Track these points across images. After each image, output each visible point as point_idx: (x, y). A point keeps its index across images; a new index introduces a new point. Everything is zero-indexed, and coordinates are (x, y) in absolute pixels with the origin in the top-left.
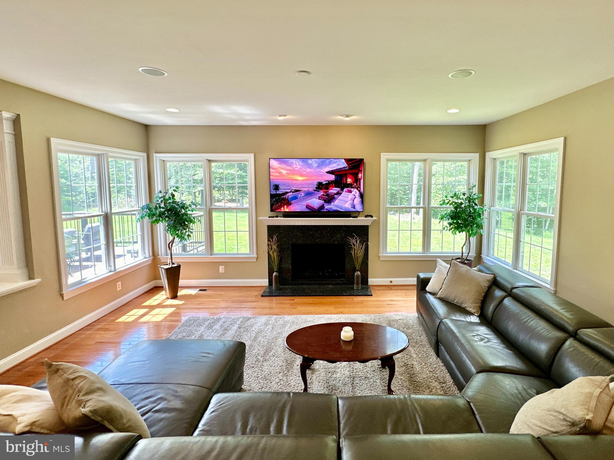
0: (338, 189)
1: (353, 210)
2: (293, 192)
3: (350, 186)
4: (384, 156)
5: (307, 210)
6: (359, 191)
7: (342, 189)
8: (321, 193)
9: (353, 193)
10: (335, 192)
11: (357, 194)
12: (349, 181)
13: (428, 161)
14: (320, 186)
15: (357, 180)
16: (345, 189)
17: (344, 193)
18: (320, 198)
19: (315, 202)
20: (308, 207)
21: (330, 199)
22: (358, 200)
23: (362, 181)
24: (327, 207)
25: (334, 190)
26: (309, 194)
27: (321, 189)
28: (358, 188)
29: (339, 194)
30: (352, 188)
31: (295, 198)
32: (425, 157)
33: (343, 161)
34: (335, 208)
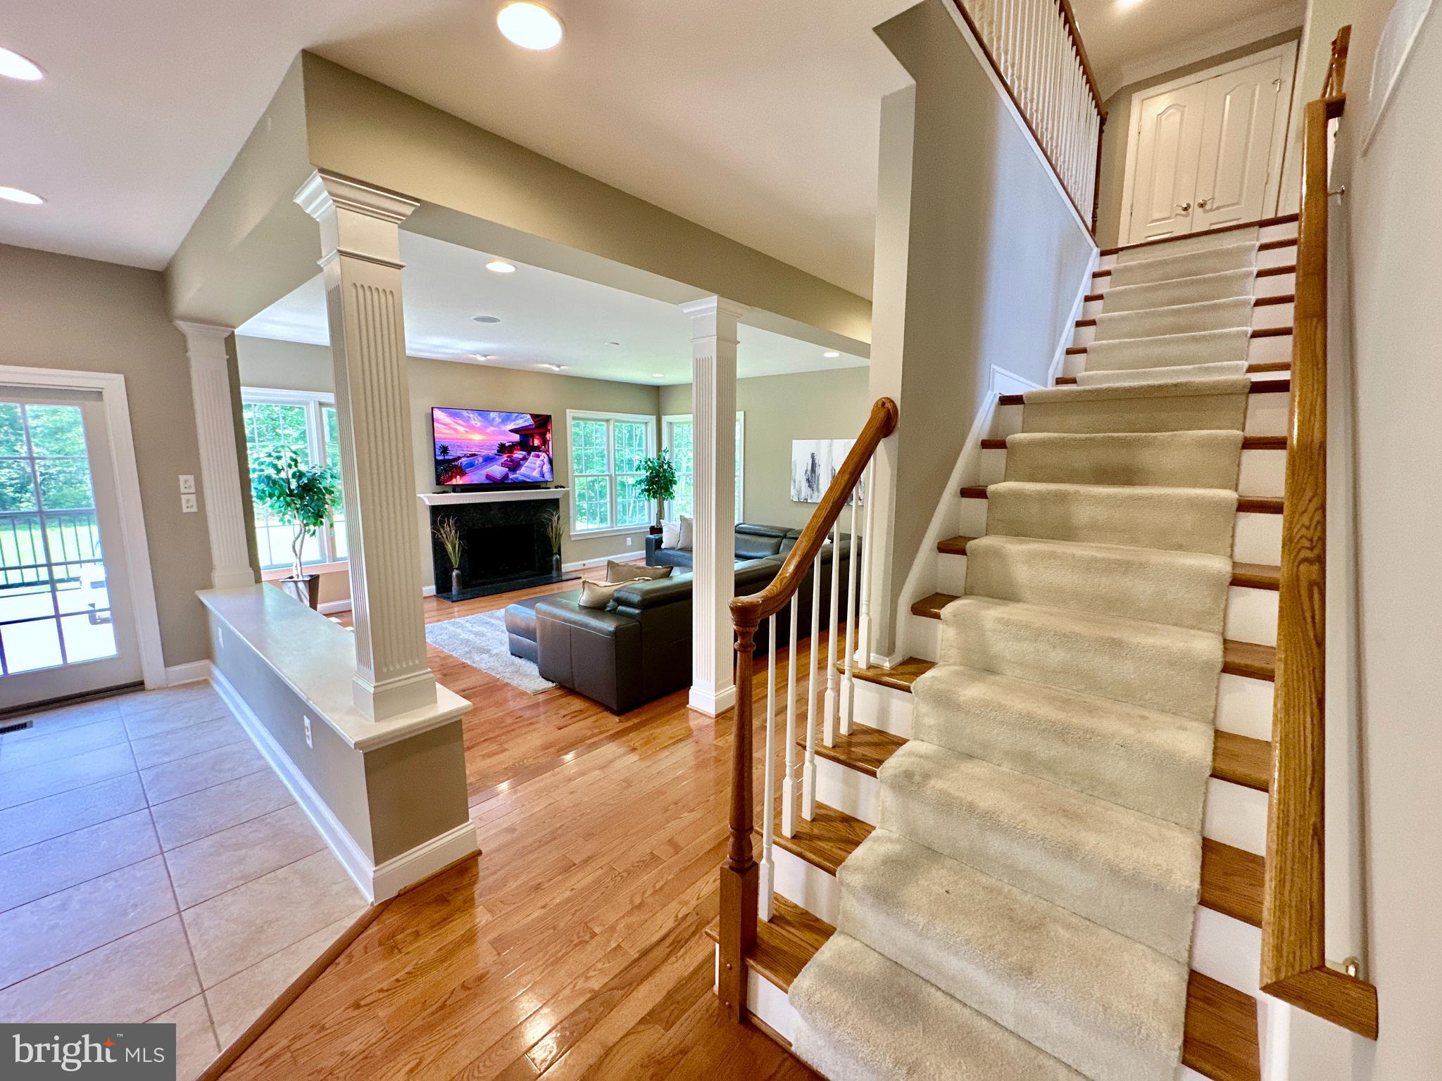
0: (524, 453)
1: (542, 479)
2: (468, 457)
3: (537, 449)
4: (570, 413)
5: (487, 482)
6: (548, 455)
7: (529, 454)
8: (505, 458)
9: (541, 458)
10: (521, 456)
11: (546, 460)
12: (536, 442)
13: (612, 422)
14: (502, 449)
15: (545, 442)
16: (533, 453)
17: (531, 459)
18: (503, 465)
19: (497, 470)
20: (488, 477)
21: (514, 466)
22: (546, 468)
23: (550, 443)
24: (512, 476)
25: (519, 454)
26: (489, 460)
27: (504, 453)
28: (547, 451)
29: (525, 459)
30: (540, 451)
31: (471, 465)
32: (608, 418)
33: (529, 416)
34: (521, 478)
